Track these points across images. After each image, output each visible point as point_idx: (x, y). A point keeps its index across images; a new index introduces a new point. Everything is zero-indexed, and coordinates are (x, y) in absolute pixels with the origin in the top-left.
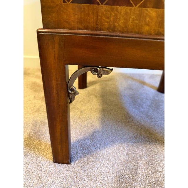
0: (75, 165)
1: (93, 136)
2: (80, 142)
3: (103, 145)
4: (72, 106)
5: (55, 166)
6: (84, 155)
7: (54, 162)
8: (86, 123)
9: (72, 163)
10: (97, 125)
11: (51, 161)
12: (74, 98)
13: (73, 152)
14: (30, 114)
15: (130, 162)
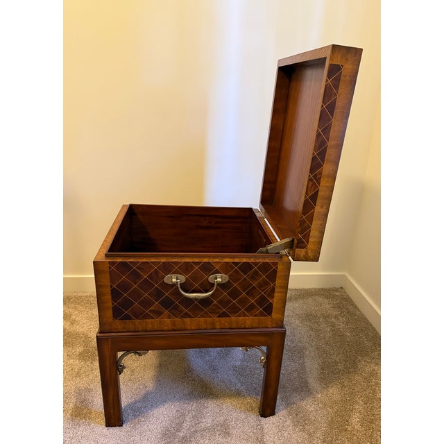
0: (126, 427)
1: (145, 398)
2: (131, 406)
3: (154, 405)
4: (121, 377)
5: (108, 430)
6: (135, 416)
7: (106, 426)
8: (137, 384)
9: (124, 425)
10: (150, 385)
11: (104, 426)
12: (122, 371)
13: (125, 416)
14: (69, 380)
15: (178, 418)
